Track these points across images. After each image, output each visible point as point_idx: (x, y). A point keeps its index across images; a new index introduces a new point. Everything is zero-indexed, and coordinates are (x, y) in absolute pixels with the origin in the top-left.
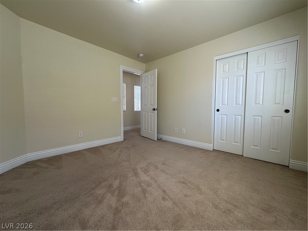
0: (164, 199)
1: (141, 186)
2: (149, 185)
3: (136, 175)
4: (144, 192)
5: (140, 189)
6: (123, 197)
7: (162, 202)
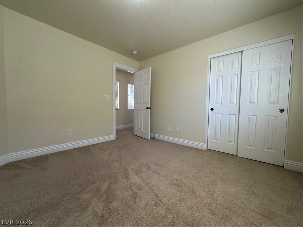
0: (156, 204)
1: (131, 189)
2: (140, 188)
3: (127, 177)
4: (135, 196)
5: (130, 193)
6: (111, 202)
7: (154, 207)
